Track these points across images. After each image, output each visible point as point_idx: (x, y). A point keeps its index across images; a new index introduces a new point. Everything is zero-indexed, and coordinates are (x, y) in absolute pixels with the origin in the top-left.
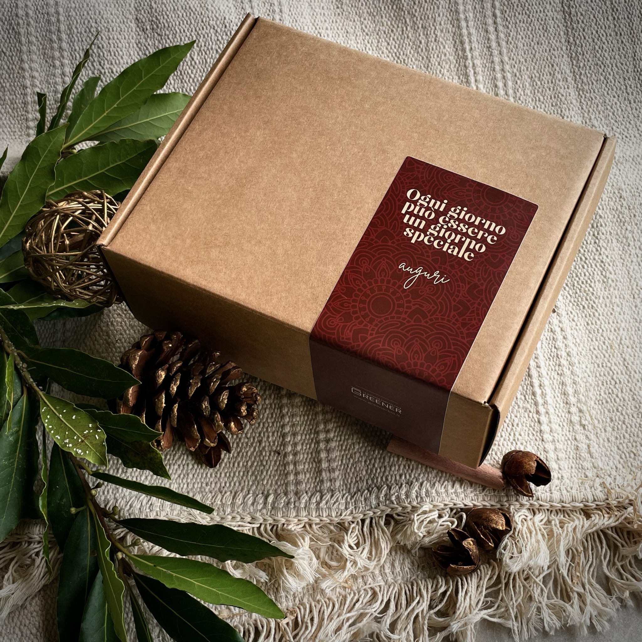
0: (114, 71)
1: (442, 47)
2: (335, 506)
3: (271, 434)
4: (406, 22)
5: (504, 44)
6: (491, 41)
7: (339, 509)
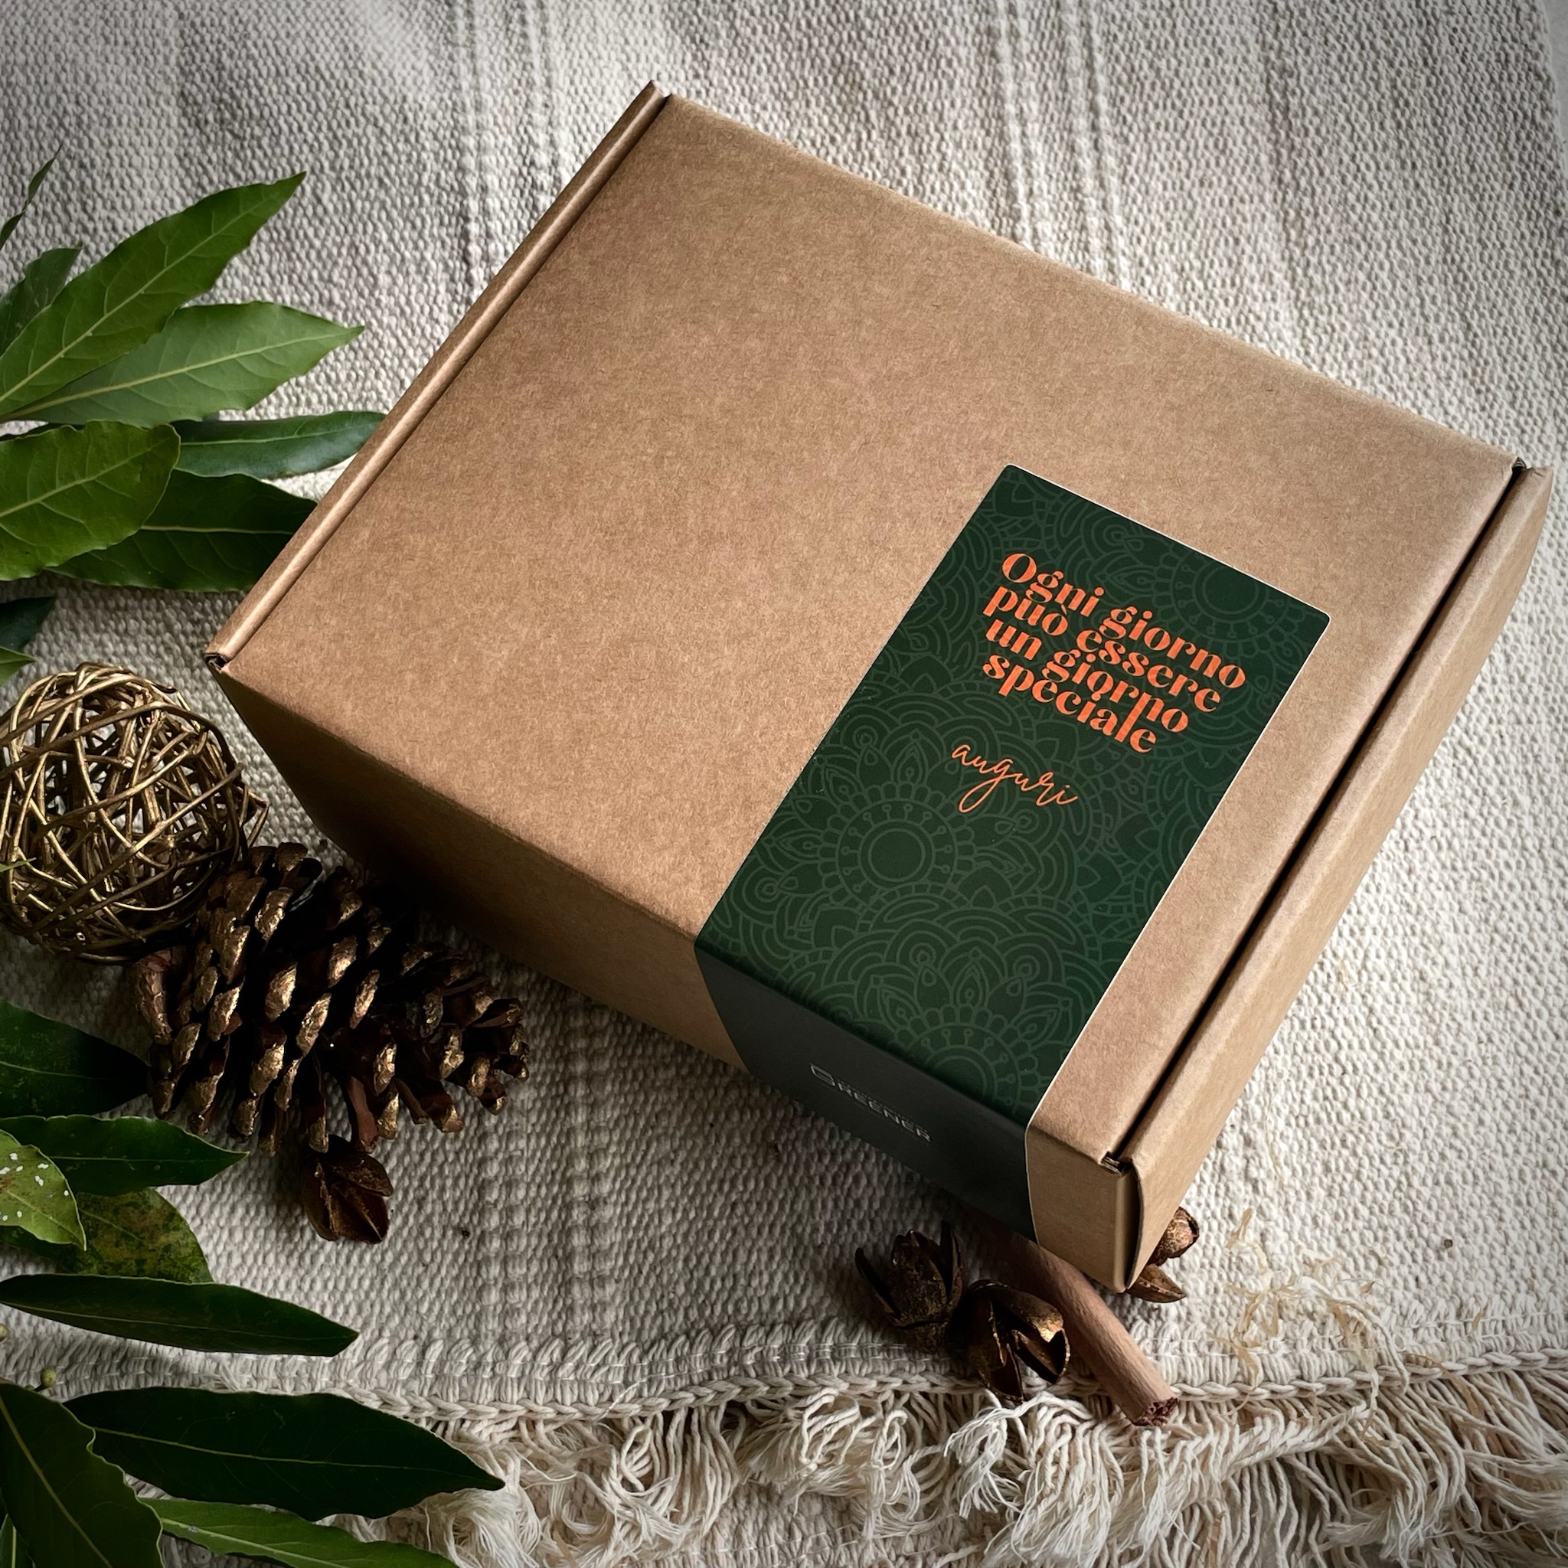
0: (120, 225)
1: (956, 186)
2: (598, 1376)
3: (449, 1182)
4: (868, 117)
5: (1114, 182)
6: (1083, 175)
7: (606, 1384)
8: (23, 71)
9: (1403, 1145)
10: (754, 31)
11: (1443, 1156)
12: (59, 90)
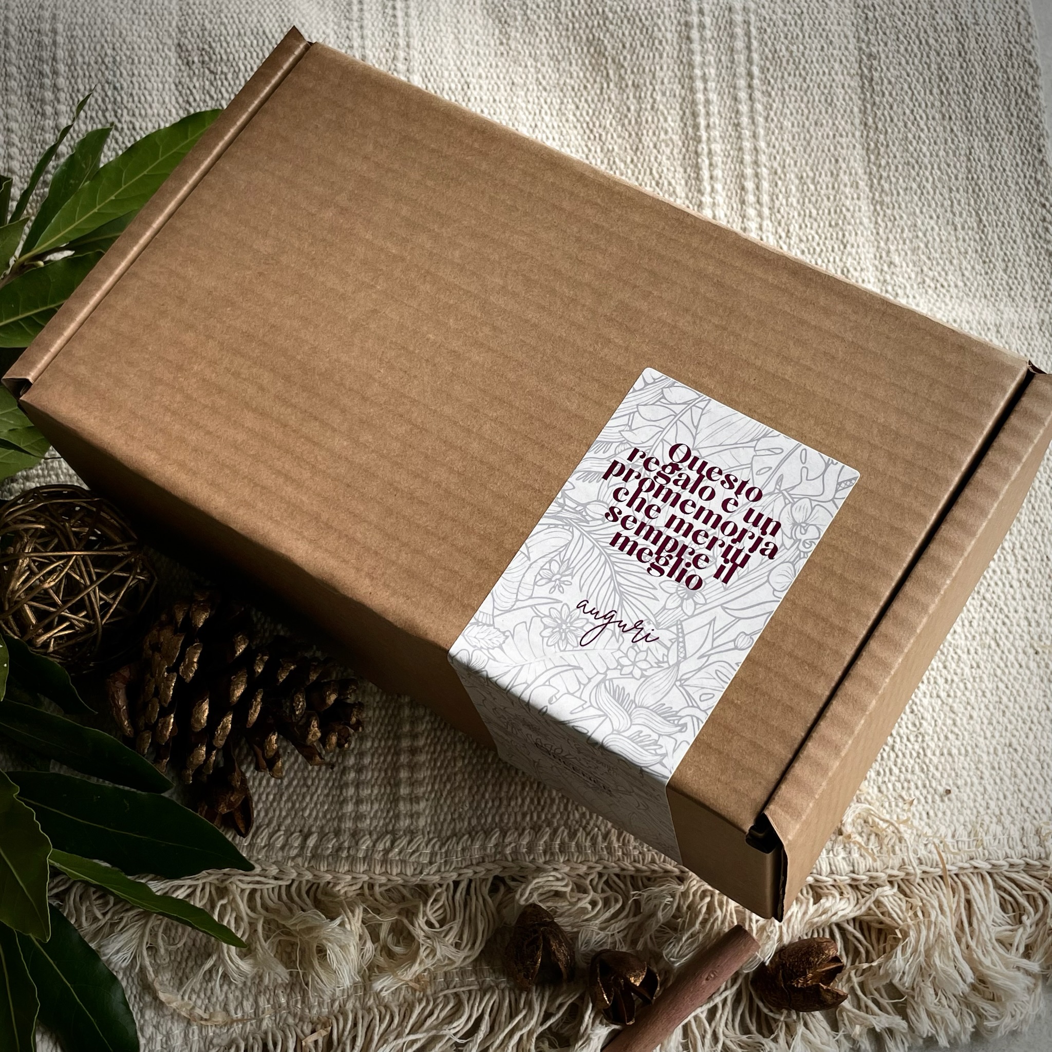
1: (662, 119)
2: (413, 857)
4: (608, 74)
5: (761, 121)
6: (742, 115)
7: (418, 863)
8: (81, 29)
9: (922, 730)
10: (539, 17)
11: (947, 738)
12: (103, 40)
